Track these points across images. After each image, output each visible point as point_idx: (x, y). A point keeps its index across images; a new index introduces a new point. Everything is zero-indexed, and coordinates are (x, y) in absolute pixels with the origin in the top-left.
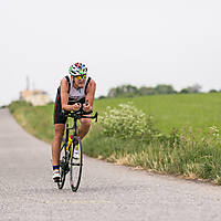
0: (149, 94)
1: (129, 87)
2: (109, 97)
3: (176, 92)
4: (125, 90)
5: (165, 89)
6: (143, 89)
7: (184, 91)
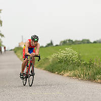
0: (79, 44)
1: (69, 40)
2: (60, 45)
3: (91, 43)
4: (68, 42)
5: (86, 42)
6: (76, 41)
7: (95, 42)
